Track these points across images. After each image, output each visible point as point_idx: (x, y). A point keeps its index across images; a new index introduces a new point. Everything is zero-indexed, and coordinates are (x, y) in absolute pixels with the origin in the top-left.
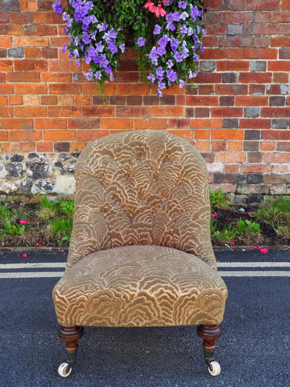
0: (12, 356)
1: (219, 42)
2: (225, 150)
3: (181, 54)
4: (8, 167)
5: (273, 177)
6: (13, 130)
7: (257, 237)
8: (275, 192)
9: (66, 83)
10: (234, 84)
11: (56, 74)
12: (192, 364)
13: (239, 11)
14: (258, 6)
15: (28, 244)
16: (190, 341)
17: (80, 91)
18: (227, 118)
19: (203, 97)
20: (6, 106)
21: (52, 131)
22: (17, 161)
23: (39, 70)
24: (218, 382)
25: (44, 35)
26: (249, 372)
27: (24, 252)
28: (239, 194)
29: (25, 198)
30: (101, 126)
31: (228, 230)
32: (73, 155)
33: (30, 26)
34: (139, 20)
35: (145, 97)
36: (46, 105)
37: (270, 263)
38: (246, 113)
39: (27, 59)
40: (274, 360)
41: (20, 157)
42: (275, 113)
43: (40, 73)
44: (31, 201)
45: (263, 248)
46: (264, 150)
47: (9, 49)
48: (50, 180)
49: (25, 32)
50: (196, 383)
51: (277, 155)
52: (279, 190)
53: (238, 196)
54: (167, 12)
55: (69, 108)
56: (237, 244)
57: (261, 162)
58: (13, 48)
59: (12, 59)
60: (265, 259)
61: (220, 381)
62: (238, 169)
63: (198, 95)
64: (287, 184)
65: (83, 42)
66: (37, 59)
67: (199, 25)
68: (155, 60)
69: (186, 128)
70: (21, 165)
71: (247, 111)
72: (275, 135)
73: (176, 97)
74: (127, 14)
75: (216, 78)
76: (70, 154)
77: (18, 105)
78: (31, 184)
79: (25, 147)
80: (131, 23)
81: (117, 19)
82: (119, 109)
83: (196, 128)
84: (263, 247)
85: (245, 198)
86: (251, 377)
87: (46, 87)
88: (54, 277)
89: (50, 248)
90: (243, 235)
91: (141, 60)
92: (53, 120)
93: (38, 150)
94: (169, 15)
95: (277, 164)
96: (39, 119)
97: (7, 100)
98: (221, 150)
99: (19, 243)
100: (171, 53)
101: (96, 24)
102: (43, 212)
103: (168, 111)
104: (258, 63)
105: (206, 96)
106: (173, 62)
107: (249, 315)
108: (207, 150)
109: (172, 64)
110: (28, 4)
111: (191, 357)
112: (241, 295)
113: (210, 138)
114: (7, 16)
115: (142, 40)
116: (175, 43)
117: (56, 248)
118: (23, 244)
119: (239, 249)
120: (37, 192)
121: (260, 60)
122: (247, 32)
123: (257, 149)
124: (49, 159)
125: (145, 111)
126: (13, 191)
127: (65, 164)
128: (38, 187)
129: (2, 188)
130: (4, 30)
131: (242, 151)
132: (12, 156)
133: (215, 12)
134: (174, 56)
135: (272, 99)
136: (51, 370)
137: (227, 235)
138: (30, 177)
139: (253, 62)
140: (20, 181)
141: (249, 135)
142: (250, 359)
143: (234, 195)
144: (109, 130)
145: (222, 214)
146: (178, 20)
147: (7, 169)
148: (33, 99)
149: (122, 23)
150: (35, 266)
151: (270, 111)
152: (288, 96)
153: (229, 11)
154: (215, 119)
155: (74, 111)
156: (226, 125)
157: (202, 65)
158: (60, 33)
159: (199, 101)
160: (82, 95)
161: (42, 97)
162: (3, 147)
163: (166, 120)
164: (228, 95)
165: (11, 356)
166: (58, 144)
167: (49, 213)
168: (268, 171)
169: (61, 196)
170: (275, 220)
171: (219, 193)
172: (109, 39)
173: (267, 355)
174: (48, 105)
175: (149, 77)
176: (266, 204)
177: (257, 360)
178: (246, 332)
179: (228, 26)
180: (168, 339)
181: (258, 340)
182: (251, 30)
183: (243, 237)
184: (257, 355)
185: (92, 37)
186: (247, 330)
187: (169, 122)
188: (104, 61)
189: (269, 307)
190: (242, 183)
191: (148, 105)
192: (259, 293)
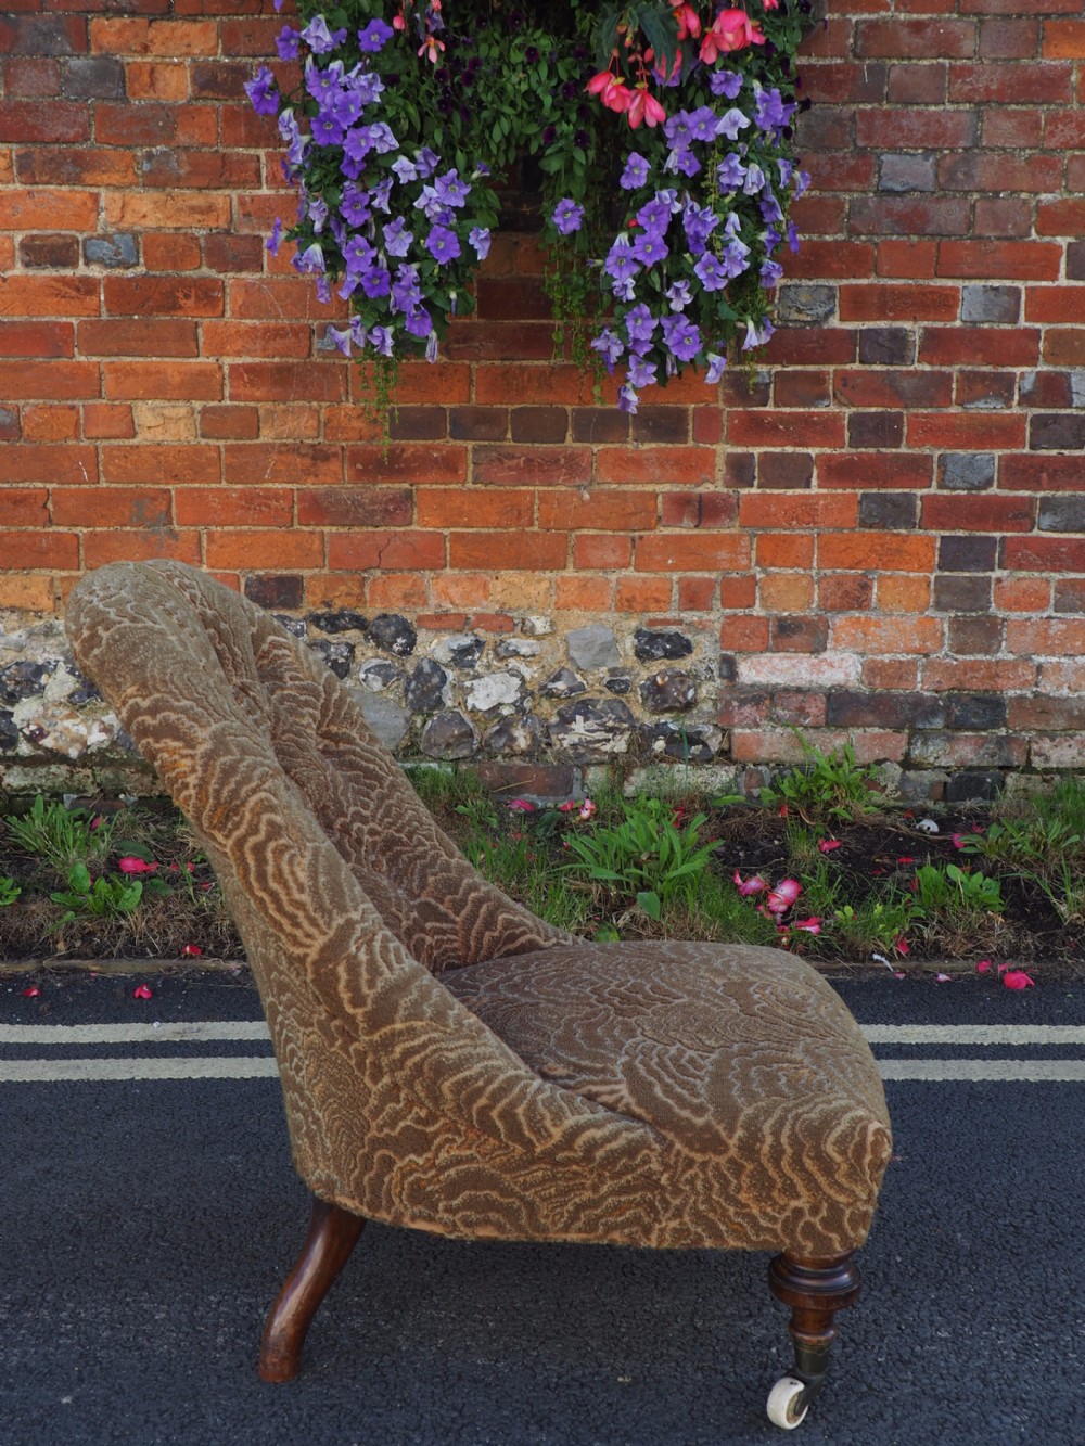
0: (120, 1392)
1: (849, 217)
2: (868, 607)
3: (721, 262)
4: (77, 665)
5: (1042, 706)
6: (98, 529)
7: (992, 928)
8: (1047, 759)
9: (290, 360)
10: (904, 368)
11: (254, 328)
13: (922, 107)
14: (994, 87)
15: (154, 950)
16: (778, 1337)
17: (342, 390)
18: (874, 491)
19: (791, 414)
20: (71, 442)
21: (239, 534)
23: (196, 313)
25: (216, 189)
27: (139, 979)
28: (918, 767)
29: (137, 776)
30: (415, 517)
31: (885, 902)
32: (315, 620)
33: (164, 153)
34: (564, 135)
35: (578, 413)
36: (218, 438)
37: (1045, 1027)
38: (944, 472)
39: (151, 273)
42: (1049, 475)
43: (197, 324)
44: (158, 787)
45: (1014, 971)
46: (1010, 609)
47: (85, 235)
49: (145, 175)
51: (1056, 628)
52: (1063, 754)
53: (911, 774)
54: (669, 107)
55: (303, 451)
56: (919, 956)
57: (997, 651)
58: (100, 232)
59: (96, 272)
60: (1023, 1011)
62: (915, 675)
63: (770, 408)
65: (345, 220)
66: (187, 273)
67: (784, 158)
68: (625, 283)
69: (728, 528)
71: (950, 467)
72: (1051, 556)
73: (690, 412)
74: (519, 115)
75: (837, 346)
76: (305, 619)
77: (116, 438)
80: (534, 148)
81: (483, 132)
82: (483, 455)
83: (763, 528)
84: (1013, 966)
85: (939, 783)
87: (218, 376)
88: (254, 1078)
89: (234, 966)
90: (939, 922)
91: (566, 281)
92: (243, 495)
94: (677, 121)
95: (1054, 659)
96: (191, 489)
97: (79, 419)
98: (852, 608)
99: (119, 944)
100: (686, 255)
101: (393, 154)
103: (661, 465)
104: (991, 295)
105: (801, 410)
106: (688, 291)
107: (987, 1234)
108: (802, 608)
109: (687, 298)
110: (156, 75)
112: (951, 1155)
113: (815, 564)
114: (82, 117)
115: (573, 211)
116: (702, 220)
118: (134, 950)
119: (927, 972)
121: (996, 283)
122: (951, 180)
123: (983, 603)
125: (578, 464)
126: (94, 749)
129: (56, 739)
130: (69, 168)
131: (929, 613)
133: (837, 109)
134: (697, 269)
135: (1040, 422)
137: (881, 921)
139: (970, 291)
141: (954, 553)
142: (1007, 1410)
143: (900, 770)
144: (446, 532)
145: (858, 840)
146: (711, 138)
147: (72, 672)
148: (171, 418)
149: (503, 147)
150: (183, 1033)
151: (1031, 466)
153: (886, 107)
154: (834, 496)
155: (319, 463)
156: (870, 515)
157: (788, 297)
158: (273, 181)
159: (773, 428)
160: (350, 405)
161: (205, 411)
162: (59, 592)
163: (654, 495)
164: (880, 409)
165: (117, 1393)
166: (259, 579)
168: (1025, 684)
170: (1053, 867)
171: (846, 763)
172: (438, 209)
173: (1071, 1395)
174: (226, 438)
175: (599, 344)
176: (1018, 806)
177: (1033, 1415)
178: (982, 1303)
179: (883, 158)
180: (695, 1328)
181: (1031, 1335)
182: (965, 174)
183: (937, 928)
184: (1033, 1397)
185: (375, 203)
186: (984, 1296)
187: (664, 503)
188: (408, 289)
189: (1059, 1203)
190: (927, 726)
191: (587, 441)
192: (1015, 1148)
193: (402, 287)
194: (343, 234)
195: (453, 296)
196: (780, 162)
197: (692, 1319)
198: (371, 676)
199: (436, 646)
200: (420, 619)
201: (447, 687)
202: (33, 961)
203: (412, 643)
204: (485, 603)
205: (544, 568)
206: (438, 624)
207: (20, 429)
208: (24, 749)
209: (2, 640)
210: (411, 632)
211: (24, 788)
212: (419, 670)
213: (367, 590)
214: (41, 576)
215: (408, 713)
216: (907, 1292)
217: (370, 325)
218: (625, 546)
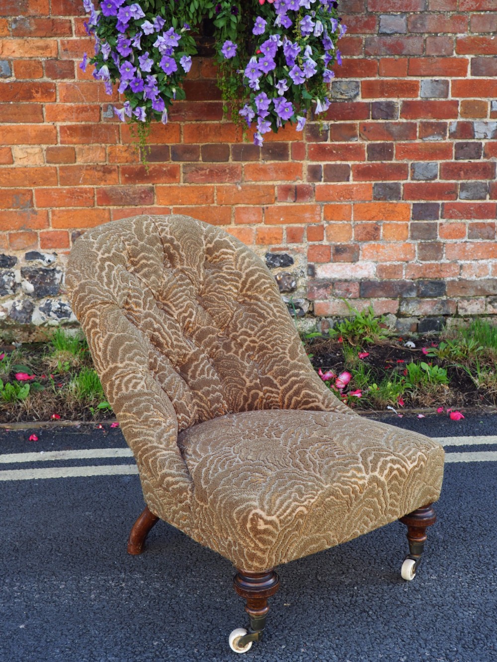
0: (47, 622)
1: (365, 47)
2: (378, 239)
3: (302, 70)
5: (463, 285)
7: (443, 392)
8: (466, 311)
9: (90, 123)
10: (393, 121)
11: (71, 107)
12: (368, 622)
15: (37, 417)
16: (357, 583)
17: (117, 138)
18: (380, 182)
19: (339, 145)
21: (68, 211)
22: (4, 266)
23: (41, 100)
24: (418, 652)
25: (50, 37)
26: (469, 633)
27: (30, 432)
28: (404, 316)
29: (21, 333)
30: (155, 200)
31: (392, 381)
33: (22, 19)
34: (226, 9)
35: (235, 147)
36: (55, 163)
37: (471, 437)
38: (414, 172)
39: (18, 80)
41: (10, 258)
42: (464, 173)
43: (42, 106)
44: (33, 338)
45: (454, 412)
46: (447, 238)
48: (65, 300)
49: (13, 30)
50: (380, 656)
51: (469, 247)
52: (474, 308)
53: (401, 320)
55: (98, 169)
56: (409, 406)
57: (441, 259)
60: (460, 430)
61: (422, 651)
62: (402, 272)
63: (329, 142)
64: (487, 296)
65: (119, 53)
66: (36, 80)
67: (333, 18)
68: (255, 81)
69: (310, 202)
70: (11, 274)
71: (416, 169)
72: (466, 212)
73: (290, 145)
75: (360, 111)
77: (4, 164)
78: (31, 308)
79: (19, 240)
80: (211, 16)
81: (185, 7)
82: (188, 168)
83: (326, 202)
84: (454, 409)
85: (414, 324)
86: (473, 641)
87: (54, 132)
88: (94, 476)
89: (77, 423)
90: (418, 390)
91: (228, 81)
92: (69, 191)
93: (43, 246)
95: (468, 262)
96: (42, 189)
98: (371, 240)
99: (19, 415)
100: (285, 67)
101: (142, 20)
102: (57, 358)
103: (276, 172)
104: (435, 84)
105: (344, 143)
106: (286, 85)
107: (451, 532)
108: (346, 240)
109: (286, 88)
111: (365, 611)
113: (352, 219)
115: (231, 47)
116: (292, 49)
117: (87, 423)
118: (26, 418)
119: (413, 414)
120: (43, 321)
121: (437, 78)
122: (414, 27)
123: (434, 235)
124: (62, 261)
125: (235, 172)
128: (44, 312)
131: (408, 241)
134: (290, 74)
135: (459, 147)
136: (123, 644)
137: (391, 390)
138: (29, 294)
139: (425, 82)
140: (11, 302)
141: (420, 212)
143: (395, 318)
144: (171, 207)
145: (377, 352)
146: (297, 9)
148: (31, 154)
149: (195, 15)
150: (56, 456)
151: (456, 168)
152: (486, 141)
154: (361, 185)
155: (106, 174)
156: (379, 194)
157: (336, 87)
158: (79, 33)
159: (330, 152)
160: (121, 145)
161: (48, 150)
163: (273, 187)
164: (382, 142)
165: (46, 622)
166: (79, 233)
167: (68, 359)
168: (454, 275)
170: (471, 360)
171: (370, 315)
172: (165, 47)
174: (60, 163)
175: (243, 112)
176: (453, 333)
177: (478, 611)
178: (451, 563)
179: (381, 17)
180: (318, 580)
181: (474, 576)
182: (421, 24)
183: (417, 393)
184: (477, 603)
185: (134, 45)
186: (451, 560)
187: (278, 190)
188: (152, 87)
189: (483, 517)
190: (408, 296)
191: (239, 160)
192: (461, 492)
193: (150, 87)
194: (118, 60)
195: (174, 90)
196: (332, 20)
197: (316, 576)
205: (220, 224)
217: (134, 106)
218: (259, 212)
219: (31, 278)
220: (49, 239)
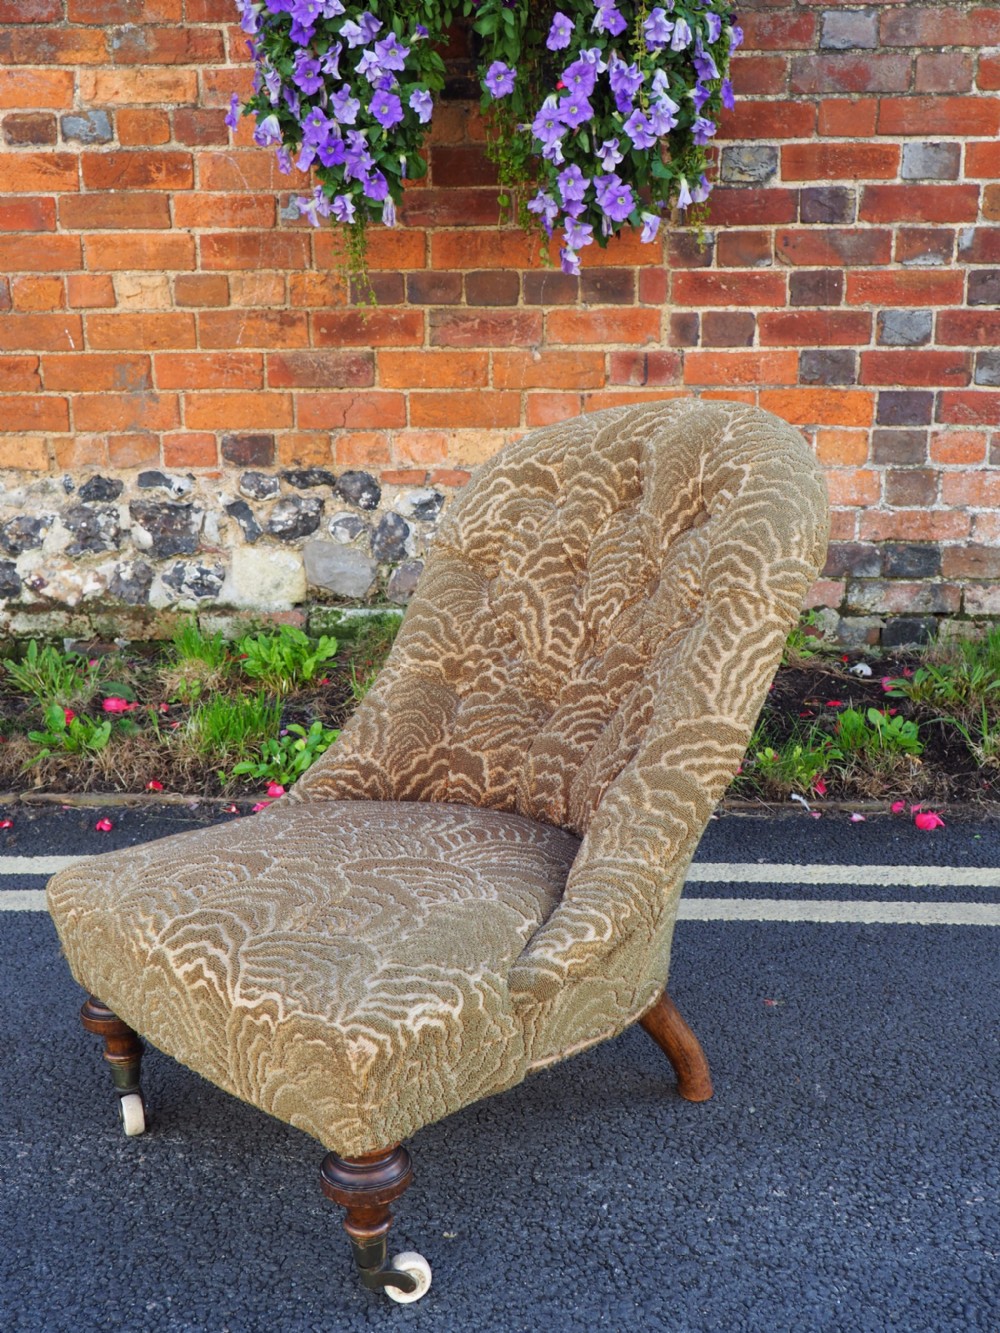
1: (790, 76)
3: (649, 120)
4: (72, 519)
5: (976, 556)
6: (85, 394)
7: (908, 770)
8: (980, 606)
9: (257, 230)
10: (844, 227)
11: (222, 199)
15: (121, 785)
16: (612, 1193)
17: (305, 258)
18: (815, 348)
19: (733, 274)
20: (58, 312)
21: (214, 396)
22: (99, 498)
23: (167, 186)
25: (183, 64)
27: (106, 812)
28: (854, 613)
29: (129, 622)
30: (377, 378)
31: (803, 746)
32: (287, 476)
33: (132, 31)
35: (529, 276)
36: (192, 306)
38: (882, 329)
39: (125, 148)
40: (917, 1288)
41: (110, 483)
42: (986, 330)
43: (168, 197)
44: (149, 632)
45: (926, 812)
46: (946, 462)
47: (62, 113)
48: (209, 563)
49: (116, 52)
51: (991, 479)
52: (996, 600)
53: (849, 620)
55: (271, 317)
56: (836, 796)
57: (933, 502)
58: (76, 109)
59: (74, 148)
60: (928, 852)
62: (853, 525)
63: (713, 268)
65: (297, 88)
66: (158, 148)
67: (712, 12)
68: (552, 145)
69: (673, 386)
70: (112, 513)
71: (888, 323)
72: (986, 409)
73: (636, 274)
75: (778, 206)
76: (277, 476)
77: (99, 307)
78: (147, 576)
79: (125, 450)
80: (467, 11)
82: (439, 318)
83: (706, 386)
84: (927, 807)
85: (875, 628)
87: (190, 246)
89: (193, 800)
90: (858, 764)
91: (508, 146)
92: (216, 359)
93: (170, 462)
95: (989, 510)
96: (169, 355)
97: (63, 289)
99: (90, 779)
100: (615, 114)
101: (339, 19)
102: (181, 672)
103: (609, 326)
104: (931, 151)
105: (744, 270)
106: (619, 150)
107: (846, 1085)
109: (618, 158)
111: (607, 1266)
112: (827, 1000)
115: (505, 74)
116: (627, 78)
117: (212, 799)
118: (103, 785)
119: (842, 812)
120: (168, 602)
121: (936, 139)
122: (893, 36)
123: (920, 456)
124: (205, 490)
125: (529, 326)
126: (89, 597)
127: (259, 509)
128: (170, 584)
129: (55, 588)
130: (44, 47)
131: (867, 466)
132: (84, 482)
134: (627, 127)
135: (978, 278)
136: (87, 1302)
137: (799, 763)
138: (144, 551)
139: (911, 147)
140: (113, 564)
141: (893, 410)
142: (826, 1280)
143: (836, 616)
144: (406, 392)
145: (791, 684)
147: (67, 526)
148: (147, 287)
149: (438, 10)
151: (969, 322)
154: (774, 353)
155: (286, 328)
156: (810, 372)
157: (731, 158)
158: (237, 55)
159: (716, 287)
160: (314, 272)
161: (179, 280)
162: (53, 453)
163: (603, 355)
164: (821, 268)
166: (235, 439)
167: (201, 674)
168: (959, 534)
169: (248, 616)
170: (973, 711)
172: (378, 73)
173: (895, 1264)
174: (200, 306)
175: (535, 206)
176: (949, 652)
177: (852, 1287)
178: (826, 1160)
179: (825, 15)
180: (533, 1180)
181: (868, 1197)
182: (907, 30)
183: (856, 769)
184: (856, 1266)
185: (326, 69)
186: (830, 1153)
187: (612, 362)
188: (359, 155)
189: (925, 1054)
190: (864, 575)
191: (538, 303)
192: (892, 994)
193: (354, 154)
194: (297, 104)
195: (403, 159)
196: (708, 16)
197: (533, 1170)
198: (339, 529)
199: (398, 501)
200: (384, 475)
201: (409, 540)
202: (11, 794)
203: (376, 498)
204: (444, 460)
205: (499, 426)
206: (400, 480)
207: (11, 300)
208: (27, 597)
209: (3, 498)
210: (376, 488)
211: (28, 633)
212: (384, 524)
213: (333, 448)
214: (36, 438)
215: (374, 563)
216: (753, 1147)
217: (331, 193)
218: (575, 404)
219: (148, 520)
220: (180, 449)
